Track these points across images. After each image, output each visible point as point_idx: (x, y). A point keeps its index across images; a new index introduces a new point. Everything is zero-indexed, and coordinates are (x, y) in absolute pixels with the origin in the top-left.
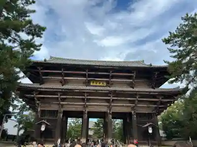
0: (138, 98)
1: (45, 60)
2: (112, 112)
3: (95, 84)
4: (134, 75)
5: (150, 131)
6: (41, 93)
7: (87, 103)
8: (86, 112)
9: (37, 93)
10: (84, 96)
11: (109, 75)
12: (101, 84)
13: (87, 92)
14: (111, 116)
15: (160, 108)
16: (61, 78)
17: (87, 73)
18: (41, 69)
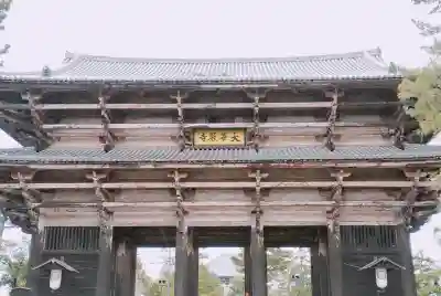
0: (341, 181)
1: (47, 72)
2: (265, 228)
3: (208, 142)
4: (332, 105)
5: (382, 281)
6: (41, 176)
7: (184, 204)
8: (185, 230)
9: (29, 178)
10: (172, 180)
11: (251, 110)
12: (228, 141)
13: (181, 171)
14: (260, 239)
15: (416, 209)
16: (100, 126)
17: (179, 107)
18: (37, 102)
